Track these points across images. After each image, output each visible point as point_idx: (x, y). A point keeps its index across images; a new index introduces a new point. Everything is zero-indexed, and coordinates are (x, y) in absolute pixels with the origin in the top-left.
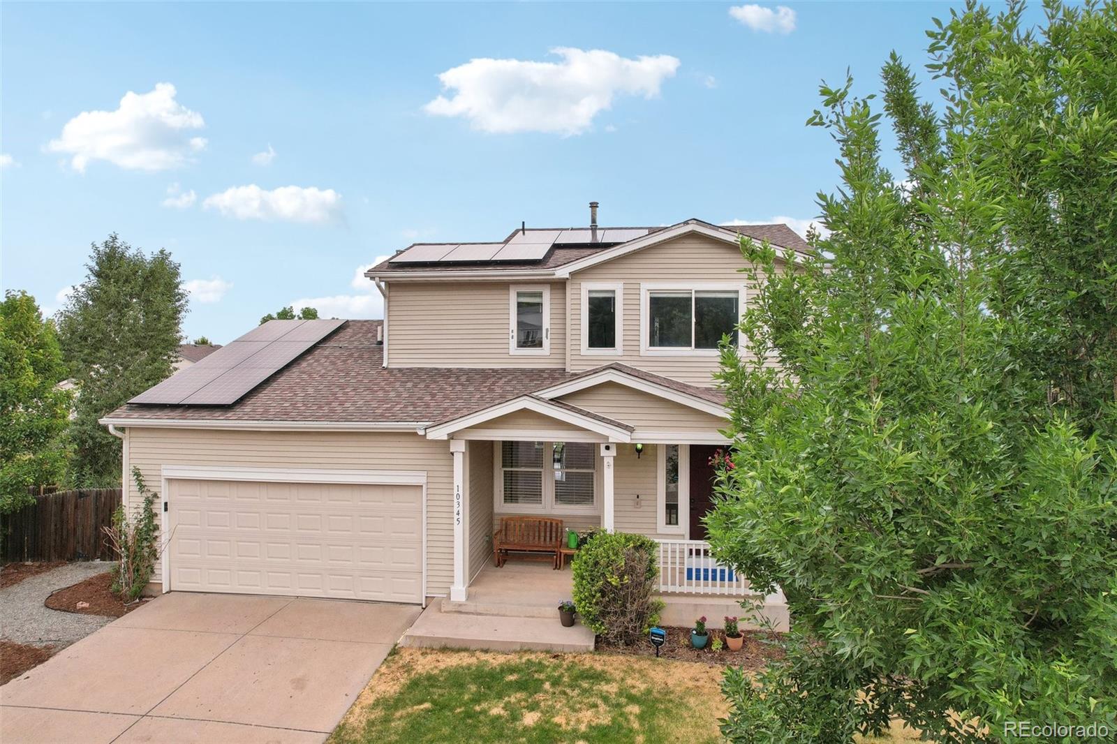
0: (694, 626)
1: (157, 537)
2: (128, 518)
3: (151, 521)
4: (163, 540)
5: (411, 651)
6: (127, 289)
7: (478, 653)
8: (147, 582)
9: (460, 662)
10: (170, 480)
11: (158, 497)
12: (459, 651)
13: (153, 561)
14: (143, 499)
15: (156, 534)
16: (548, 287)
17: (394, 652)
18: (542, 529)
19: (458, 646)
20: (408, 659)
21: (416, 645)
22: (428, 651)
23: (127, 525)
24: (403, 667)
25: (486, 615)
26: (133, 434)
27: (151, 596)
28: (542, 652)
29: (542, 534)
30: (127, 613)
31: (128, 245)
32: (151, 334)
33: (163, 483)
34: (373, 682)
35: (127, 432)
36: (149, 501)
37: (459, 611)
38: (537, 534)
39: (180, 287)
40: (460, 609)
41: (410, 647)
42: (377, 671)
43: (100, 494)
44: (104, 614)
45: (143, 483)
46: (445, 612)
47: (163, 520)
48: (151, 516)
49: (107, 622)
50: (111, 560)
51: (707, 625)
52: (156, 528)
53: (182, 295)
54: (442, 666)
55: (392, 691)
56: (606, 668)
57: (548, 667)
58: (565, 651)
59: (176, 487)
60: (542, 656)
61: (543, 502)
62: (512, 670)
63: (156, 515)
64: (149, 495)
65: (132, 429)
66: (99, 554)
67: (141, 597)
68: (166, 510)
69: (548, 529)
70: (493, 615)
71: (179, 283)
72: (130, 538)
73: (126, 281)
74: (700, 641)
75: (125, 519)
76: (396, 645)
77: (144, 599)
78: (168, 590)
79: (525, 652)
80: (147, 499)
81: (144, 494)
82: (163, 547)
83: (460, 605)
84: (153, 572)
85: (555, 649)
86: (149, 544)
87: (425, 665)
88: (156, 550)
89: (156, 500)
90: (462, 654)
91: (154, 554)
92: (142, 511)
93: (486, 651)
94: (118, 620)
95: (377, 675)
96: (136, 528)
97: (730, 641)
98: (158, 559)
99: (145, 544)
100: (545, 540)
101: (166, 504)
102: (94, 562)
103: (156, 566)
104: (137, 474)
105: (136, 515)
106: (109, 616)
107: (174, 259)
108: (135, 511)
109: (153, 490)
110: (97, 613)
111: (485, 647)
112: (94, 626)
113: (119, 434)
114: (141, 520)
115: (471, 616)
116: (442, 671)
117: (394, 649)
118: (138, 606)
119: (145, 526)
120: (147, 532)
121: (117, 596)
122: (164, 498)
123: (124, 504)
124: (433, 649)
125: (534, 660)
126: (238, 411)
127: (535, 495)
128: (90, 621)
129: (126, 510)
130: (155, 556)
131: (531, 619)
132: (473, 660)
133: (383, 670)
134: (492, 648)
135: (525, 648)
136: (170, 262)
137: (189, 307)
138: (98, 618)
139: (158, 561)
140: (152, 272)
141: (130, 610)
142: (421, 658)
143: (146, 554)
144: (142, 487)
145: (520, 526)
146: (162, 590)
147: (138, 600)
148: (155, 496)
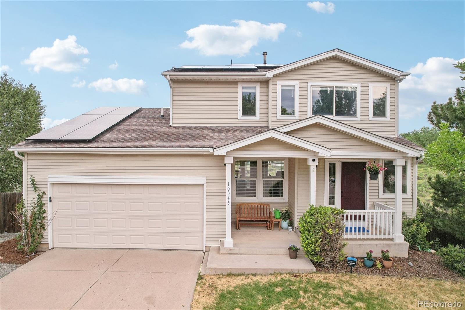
0: (366, 255)
1: (45, 217)
2: (26, 206)
3: (41, 208)
4: (49, 219)
5: (210, 277)
6: (14, 100)
7: (250, 276)
8: (40, 243)
9: (242, 282)
10: (53, 184)
11: (45, 194)
12: (239, 275)
13: (43, 231)
14: (36, 195)
15: (45, 215)
16: (259, 84)
17: (200, 278)
18: (259, 210)
19: (237, 273)
20: (211, 281)
21: (213, 273)
22: (221, 276)
23: (27, 210)
24: (210, 286)
25: (245, 254)
26: (29, 157)
27: (42, 251)
28: (287, 274)
29: (259, 213)
30: (28, 261)
31: (14, 79)
32: (27, 123)
33: (49, 186)
34: (196, 297)
35: (26, 156)
36: (40, 196)
37: (230, 253)
38: (256, 213)
39: (41, 103)
40: (230, 252)
41: (209, 275)
42: (195, 290)
43: (7, 196)
44: (13, 263)
45: (36, 186)
46: (222, 254)
47: (49, 207)
48: (41, 205)
49: (16, 267)
50: (14, 233)
51: (373, 255)
52: (45, 212)
53: (42, 108)
54: (234, 285)
55: (211, 302)
56: (327, 281)
57: (295, 282)
58: (300, 272)
59: (56, 188)
60: (288, 276)
61: (256, 196)
62: (277, 285)
63: (44, 204)
64: (40, 193)
65: (29, 154)
66: (6, 230)
67: (36, 252)
68: (50, 201)
69: (262, 210)
70: (249, 254)
71: (40, 102)
72: (28, 218)
73: (13, 97)
74: (369, 263)
75: (25, 207)
76: (200, 274)
77: (37, 253)
78: (52, 247)
79: (277, 274)
80: (39, 195)
81: (37, 193)
82: (49, 222)
83: (230, 250)
84: (43, 237)
85: (294, 272)
86: (40, 221)
87: (223, 284)
88: (44, 225)
89: (44, 196)
90: (242, 277)
91: (43, 227)
92: (36, 202)
93: (254, 275)
94: (23, 266)
95: (196, 293)
96: (32, 212)
97: (386, 263)
98: (45, 230)
99: (37, 221)
100: (261, 215)
101: (50, 198)
102: (3, 234)
103: (45, 234)
104: (33, 180)
105: (32, 204)
106: (17, 264)
107: (37, 89)
108: (32, 202)
109: (43, 190)
110: (9, 262)
111: (254, 272)
112: (8, 270)
113: (21, 157)
114: (35, 207)
115: (237, 255)
116: (235, 288)
117: (199, 276)
118: (35, 257)
119: (38, 211)
120: (39, 215)
121: (22, 252)
122: (49, 194)
123: (24, 198)
124: (223, 275)
125: (285, 278)
126: (95, 144)
127: (252, 193)
128: (4, 267)
129: (25, 202)
130: (44, 228)
131: (271, 256)
132: (249, 281)
133: (198, 288)
134: (258, 273)
135: (277, 272)
136: (36, 91)
137: (46, 113)
138: (10, 265)
139: (46, 231)
140: (27, 93)
141: (30, 259)
142: (218, 281)
143: (38, 227)
144: (35, 188)
145: (247, 208)
146: (48, 248)
147: (34, 254)
148: (44, 193)
